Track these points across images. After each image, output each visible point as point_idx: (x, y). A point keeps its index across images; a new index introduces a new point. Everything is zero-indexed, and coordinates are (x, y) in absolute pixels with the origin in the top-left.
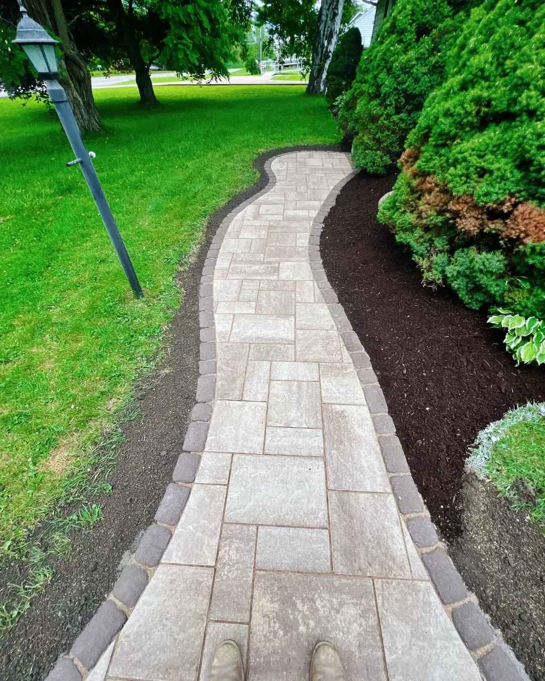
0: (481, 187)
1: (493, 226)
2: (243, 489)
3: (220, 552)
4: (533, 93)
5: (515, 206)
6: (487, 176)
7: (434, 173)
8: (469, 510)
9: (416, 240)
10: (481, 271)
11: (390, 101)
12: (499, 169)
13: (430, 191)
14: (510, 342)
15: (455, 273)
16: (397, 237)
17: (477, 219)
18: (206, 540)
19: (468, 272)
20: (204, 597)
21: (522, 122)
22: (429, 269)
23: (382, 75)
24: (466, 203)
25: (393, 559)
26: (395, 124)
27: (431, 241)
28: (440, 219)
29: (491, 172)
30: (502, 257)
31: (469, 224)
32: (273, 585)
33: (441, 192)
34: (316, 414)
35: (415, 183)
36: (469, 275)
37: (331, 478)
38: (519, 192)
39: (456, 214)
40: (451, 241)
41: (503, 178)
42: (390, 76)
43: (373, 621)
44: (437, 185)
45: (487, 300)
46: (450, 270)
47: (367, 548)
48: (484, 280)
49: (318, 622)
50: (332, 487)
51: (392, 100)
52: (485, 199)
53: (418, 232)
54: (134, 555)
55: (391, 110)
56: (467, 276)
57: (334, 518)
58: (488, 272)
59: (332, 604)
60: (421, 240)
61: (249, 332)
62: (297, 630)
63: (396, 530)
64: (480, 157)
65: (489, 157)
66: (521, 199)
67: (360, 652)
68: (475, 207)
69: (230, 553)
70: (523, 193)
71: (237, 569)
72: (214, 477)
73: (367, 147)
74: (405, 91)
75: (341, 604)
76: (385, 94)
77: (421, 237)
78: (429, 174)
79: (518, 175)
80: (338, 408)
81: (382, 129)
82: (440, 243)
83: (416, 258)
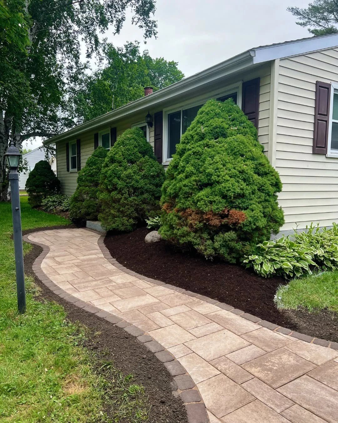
0: (214, 207)
1: (225, 221)
2: (203, 350)
3: (218, 369)
4: (216, 177)
5: (228, 211)
6: (213, 203)
7: (189, 207)
8: (292, 319)
9: (193, 238)
10: (229, 241)
11: (125, 191)
12: (217, 200)
13: (191, 215)
14: (257, 268)
15: (219, 246)
16: (180, 241)
17: (217, 219)
18: (207, 369)
19: (224, 244)
20: (229, 381)
21: (216, 185)
22: (206, 250)
23: (115, 180)
24: (210, 214)
25: (283, 340)
26: (131, 202)
27: (200, 237)
28: (202, 224)
29: (215, 201)
30: (234, 232)
31: (216, 222)
32: (251, 365)
33: (197, 213)
34: (205, 319)
35: (180, 214)
36: (225, 244)
37: (236, 332)
38: (227, 206)
39: (208, 220)
40: (209, 234)
41: (220, 202)
42: (120, 180)
43: (294, 355)
44: (193, 211)
45: (237, 256)
46: (217, 245)
47: (272, 342)
48: (233, 244)
49: (278, 364)
50: (239, 334)
51: (126, 190)
52: (217, 210)
53: (193, 234)
54: (179, 390)
55: (126, 195)
56: (224, 246)
57: (251, 341)
58: (232, 240)
59: (277, 359)
60: (196, 237)
61: (129, 306)
62: (274, 369)
63: (276, 334)
64: (207, 197)
65: (210, 197)
66: (229, 209)
67: (298, 362)
68: (215, 215)
69: (222, 366)
70: (229, 206)
71: (232, 368)
72: (184, 353)
73: (114, 216)
74: (132, 186)
75: (280, 357)
76: (121, 188)
77: (195, 236)
78: (187, 208)
79: (225, 201)
80: (213, 314)
81: (124, 205)
82: (205, 236)
83: (196, 247)
